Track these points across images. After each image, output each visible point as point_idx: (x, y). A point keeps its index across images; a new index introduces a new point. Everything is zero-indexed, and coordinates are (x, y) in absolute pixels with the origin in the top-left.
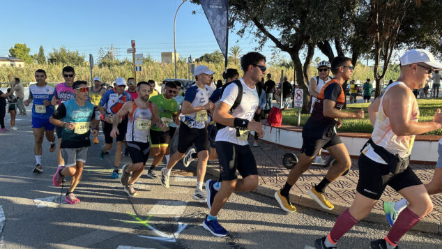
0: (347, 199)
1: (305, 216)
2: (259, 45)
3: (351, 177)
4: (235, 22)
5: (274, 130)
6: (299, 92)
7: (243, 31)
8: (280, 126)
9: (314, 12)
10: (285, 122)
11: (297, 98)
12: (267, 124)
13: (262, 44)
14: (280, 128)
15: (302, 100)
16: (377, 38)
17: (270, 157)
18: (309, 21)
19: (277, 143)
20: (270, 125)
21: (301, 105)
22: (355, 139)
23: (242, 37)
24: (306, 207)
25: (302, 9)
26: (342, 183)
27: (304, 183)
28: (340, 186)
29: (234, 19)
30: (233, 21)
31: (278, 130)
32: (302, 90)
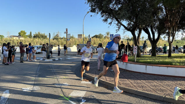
0: (158, 92)
1: (139, 99)
2: (118, 29)
3: (160, 83)
4: (108, 19)
5: (125, 63)
6: (135, 47)
7: (111, 23)
8: (127, 62)
9: (141, 14)
10: (129, 60)
11: (134, 50)
12: (122, 61)
13: (119, 28)
14: (127, 63)
15: (137, 51)
16: (169, 25)
17: (123, 75)
18: (139, 18)
19: (126, 69)
20: (123, 61)
21: (136, 53)
22: (161, 67)
23: (111, 25)
24: (139, 95)
25: (136, 13)
26: (155, 86)
27: (138, 85)
28: (155, 87)
29: (108, 18)
30: (107, 19)
31: (126, 63)
32: (136, 46)
